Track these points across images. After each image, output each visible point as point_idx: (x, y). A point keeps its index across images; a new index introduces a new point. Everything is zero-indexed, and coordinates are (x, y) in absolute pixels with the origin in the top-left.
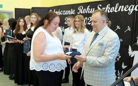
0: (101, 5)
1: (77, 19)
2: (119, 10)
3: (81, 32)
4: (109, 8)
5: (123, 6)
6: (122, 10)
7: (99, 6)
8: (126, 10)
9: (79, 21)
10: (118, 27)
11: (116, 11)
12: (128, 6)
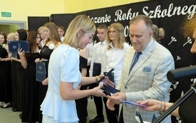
0: (147, 8)
1: (112, 29)
2: (174, 14)
3: (119, 47)
4: (160, 11)
5: (179, 8)
6: (178, 14)
7: (145, 9)
8: (184, 13)
9: (114, 31)
10: (174, 39)
11: (169, 16)
12: (187, 7)
